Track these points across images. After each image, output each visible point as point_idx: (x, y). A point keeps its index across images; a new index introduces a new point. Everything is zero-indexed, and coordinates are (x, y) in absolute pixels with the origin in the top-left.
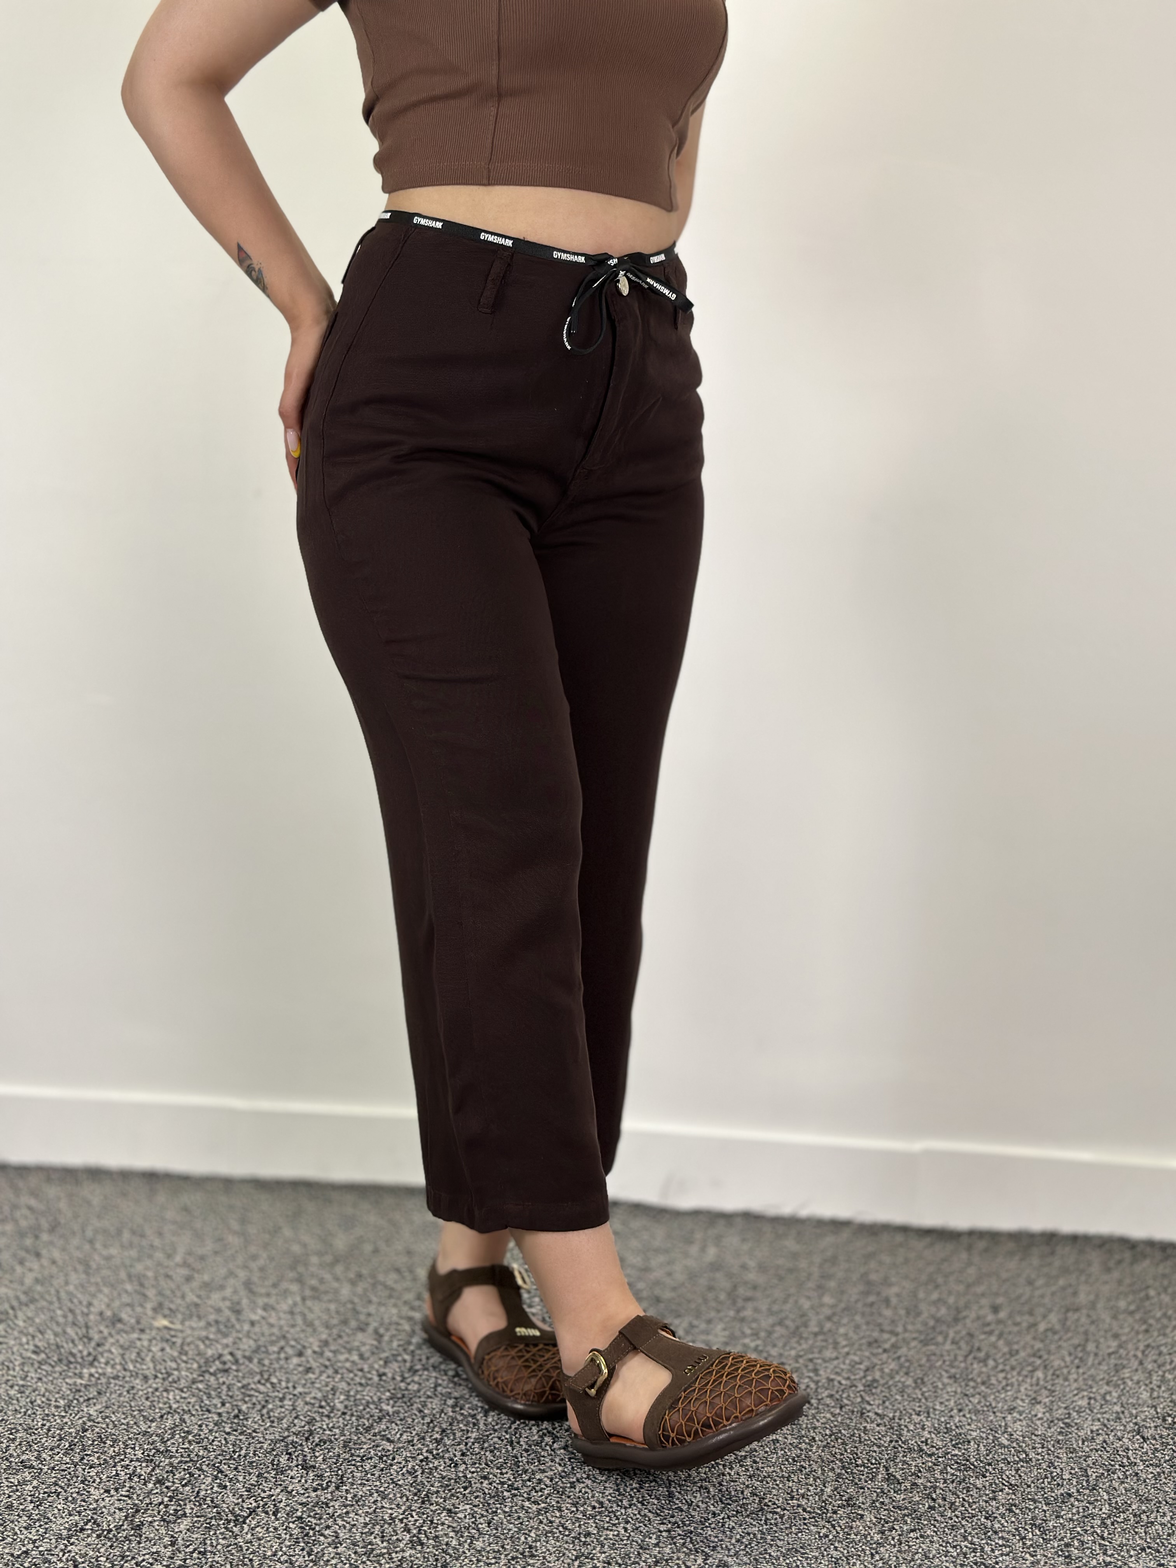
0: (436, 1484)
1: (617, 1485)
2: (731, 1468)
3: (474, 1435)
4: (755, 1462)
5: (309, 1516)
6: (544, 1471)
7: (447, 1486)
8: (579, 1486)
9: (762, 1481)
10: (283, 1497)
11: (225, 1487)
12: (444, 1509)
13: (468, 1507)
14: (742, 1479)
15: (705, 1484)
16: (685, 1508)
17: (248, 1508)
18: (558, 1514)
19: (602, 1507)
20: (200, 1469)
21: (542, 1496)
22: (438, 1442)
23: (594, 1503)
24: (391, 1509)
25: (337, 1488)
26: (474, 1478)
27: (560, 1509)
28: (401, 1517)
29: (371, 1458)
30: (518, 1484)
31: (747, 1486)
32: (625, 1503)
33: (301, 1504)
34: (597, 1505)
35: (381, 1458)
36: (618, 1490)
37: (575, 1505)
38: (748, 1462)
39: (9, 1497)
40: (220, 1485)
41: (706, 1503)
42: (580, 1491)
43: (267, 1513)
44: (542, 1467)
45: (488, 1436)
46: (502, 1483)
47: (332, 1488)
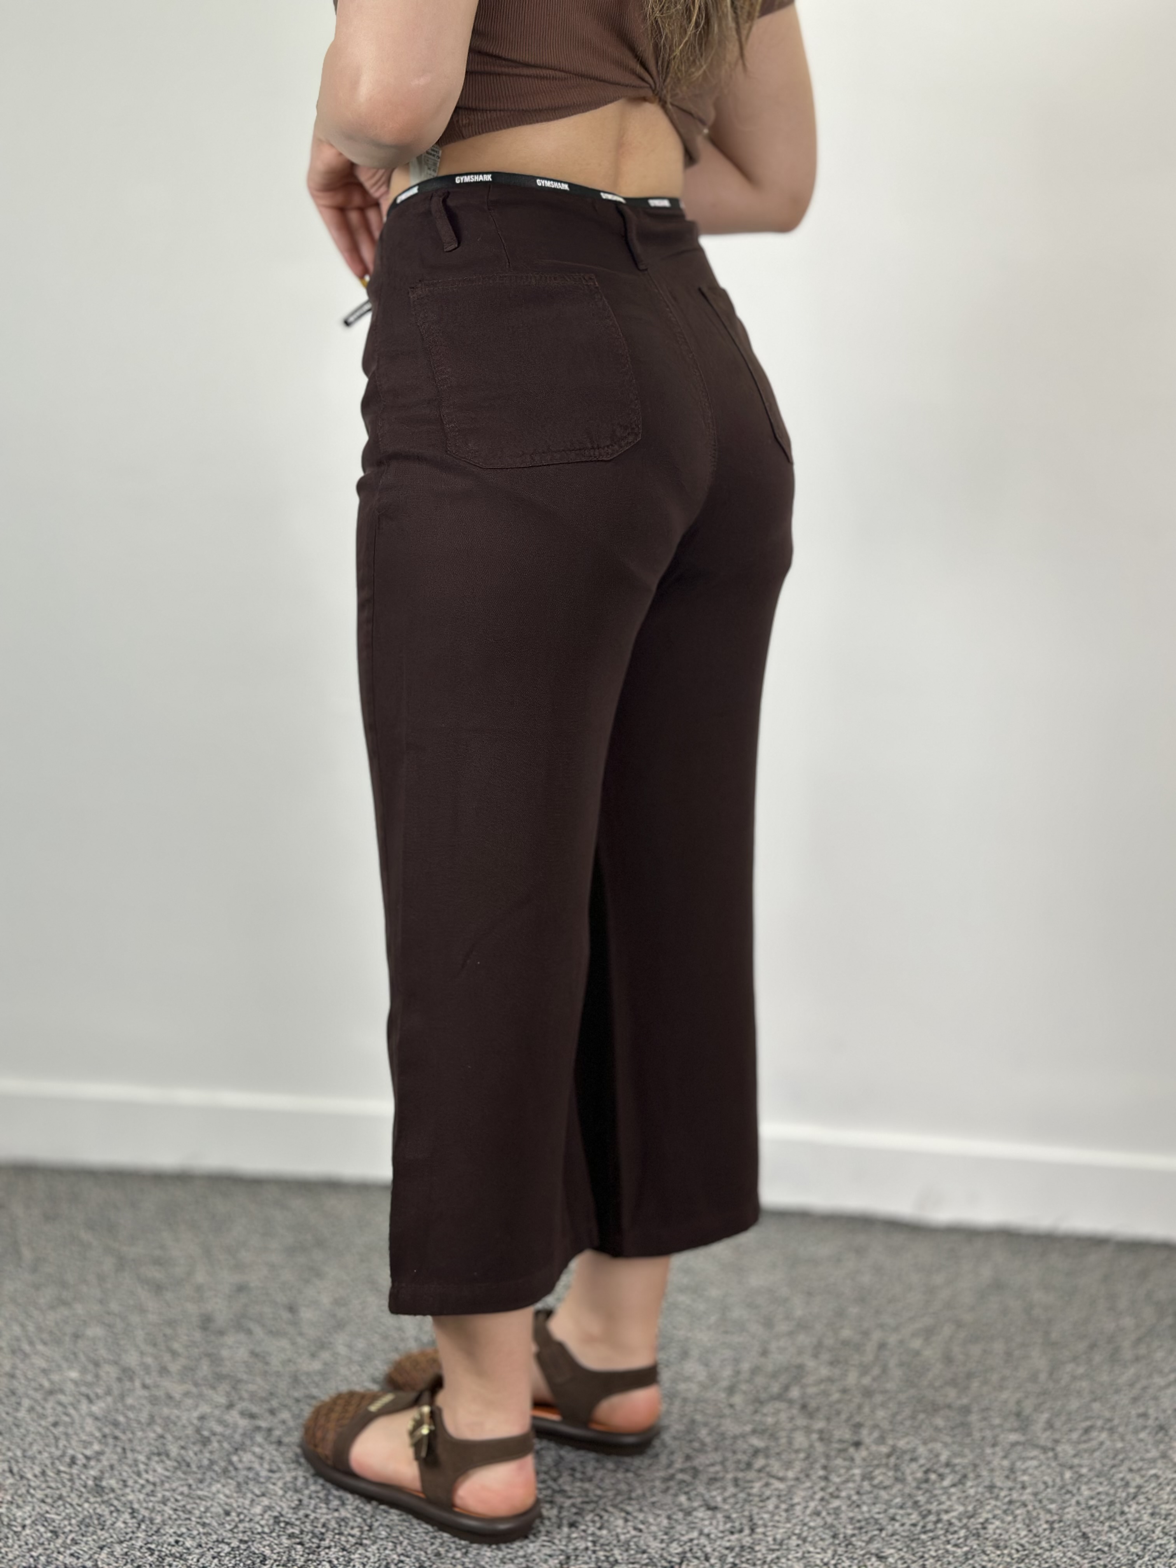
0: (850, 1527)
1: (1028, 1526)
2: (1130, 1506)
3: (857, 1471)
4: (1149, 1499)
5: (742, 1562)
6: (947, 1512)
7: (861, 1528)
8: (991, 1527)
9: (1165, 1519)
10: (703, 1540)
11: (640, 1531)
12: (872, 1554)
13: (892, 1551)
14: (1146, 1518)
15: (1113, 1524)
16: (1106, 1549)
17: (678, 1554)
18: (986, 1558)
19: (1025, 1550)
20: (606, 1511)
21: (959, 1539)
22: (826, 1478)
23: (1015, 1546)
24: (818, 1553)
25: (753, 1530)
26: (883, 1520)
27: (984, 1552)
28: (833, 1562)
29: (768, 1498)
30: (930, 1526)
31: (1154, 1525)
32: (1044, 1544)
33: (727, 1548)
34: (1020, 1548)
35: (779, 1496)
36: (1030, 1531)
37: (997, 1547)
38: (1141, 1499)
39: (432, 1544)
40: (635, 1528)
41: (1124, 1544)
42: (994, 1533)
43: (697, 1558)
44: (944, 1507)
45: (871, 1472)
46: (914, 1525)
47: (747, 1531)
